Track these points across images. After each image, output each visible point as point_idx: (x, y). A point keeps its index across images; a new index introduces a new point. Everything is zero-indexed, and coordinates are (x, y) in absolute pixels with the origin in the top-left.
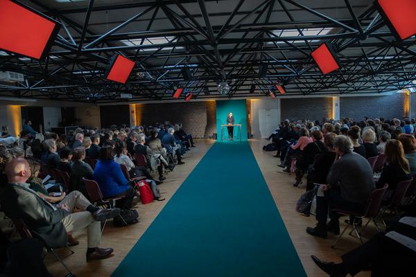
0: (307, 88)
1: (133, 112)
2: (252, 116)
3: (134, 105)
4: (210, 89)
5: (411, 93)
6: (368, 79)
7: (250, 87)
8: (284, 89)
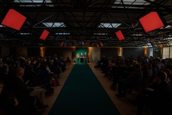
0: (111, 44)
1: (41, 51)
2: (89, 54)
3: (42, 48)
4: (74, 43)
5: (147, 48)
6: (133, 42)
7: (90, 43)
8: (103, 44)
